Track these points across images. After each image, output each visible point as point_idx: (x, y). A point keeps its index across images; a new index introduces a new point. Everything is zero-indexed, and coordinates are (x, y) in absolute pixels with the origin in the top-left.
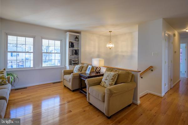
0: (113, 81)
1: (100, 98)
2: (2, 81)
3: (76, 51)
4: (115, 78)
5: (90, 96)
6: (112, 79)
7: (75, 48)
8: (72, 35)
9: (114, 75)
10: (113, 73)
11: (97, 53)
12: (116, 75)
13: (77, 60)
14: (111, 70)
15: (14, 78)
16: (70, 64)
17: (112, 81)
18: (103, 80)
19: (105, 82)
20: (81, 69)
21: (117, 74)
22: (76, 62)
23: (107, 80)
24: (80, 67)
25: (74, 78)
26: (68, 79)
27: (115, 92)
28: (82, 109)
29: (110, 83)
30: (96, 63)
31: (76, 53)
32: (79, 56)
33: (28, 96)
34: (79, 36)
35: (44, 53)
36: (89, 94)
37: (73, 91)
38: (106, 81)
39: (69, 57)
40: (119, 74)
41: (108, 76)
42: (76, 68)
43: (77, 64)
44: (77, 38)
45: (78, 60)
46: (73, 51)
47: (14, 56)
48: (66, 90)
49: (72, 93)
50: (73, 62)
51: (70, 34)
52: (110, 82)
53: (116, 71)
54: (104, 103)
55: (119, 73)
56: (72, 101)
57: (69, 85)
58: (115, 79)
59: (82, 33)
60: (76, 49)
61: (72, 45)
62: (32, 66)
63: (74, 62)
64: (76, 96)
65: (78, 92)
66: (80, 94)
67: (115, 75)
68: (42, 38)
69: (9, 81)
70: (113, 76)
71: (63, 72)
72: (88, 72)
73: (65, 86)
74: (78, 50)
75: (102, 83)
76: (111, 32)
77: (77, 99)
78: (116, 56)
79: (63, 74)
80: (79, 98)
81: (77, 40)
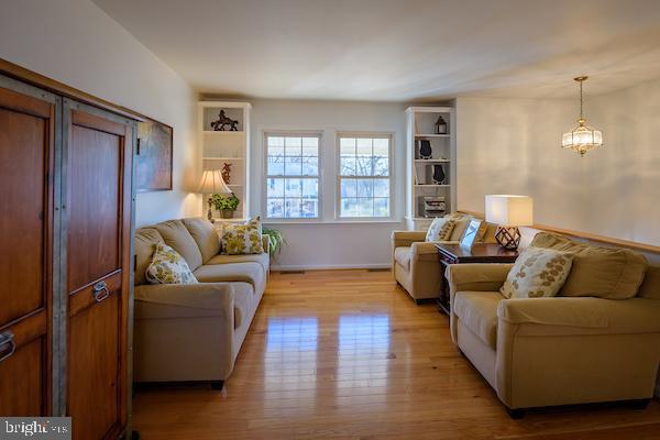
0: (544, 284)
1: (483, 334)
2: (254, 245)
3: (438, 167)
4: (557, 274)
5: (459, 325)
6: (542, 276)
7: (437, 157)
8: (422, 113)
9: (554, 260)
10: (550, 253)
11: (524, 173)
12: (562, 261)
13: (442, 198)
14: (553, 240)
15: (279, 243)
16: (420, 212)
17: (541, 281)
18: (512, 276)
19: (515, 283)
20: (450, 231)
21: (568, 256)
22: (439, 208)
23: (522, 275)
24: (448, 224)
25: (421, 259)
26: (404, 262)
27: (532, 320)
28: (429, 361)
29: (535, 289)
30: (498, 210)
31: (440, 174)
32: (451, 185)
33: (303, 293)
34: (448, 114)
35: (344, 177)
36: (456, 317)
37: (421, 302)
38: (520, 281)
39: (415, 190)
40: (576, 258)
41: (529, 263)
42: (433, 228)
43: (440, 213)
44: (441, 121)
45: (447, 202)
46: (428, 168)
47: (294, 187)
48: (399, 297)
49: (416, 308)
50: (427, 207)
51: (416, 113)
52: (532, 284)
53: (573, 245)
54: (496, 354)
55: (581, 255)
56: (406, 330)
57: (408, 280)
58: (557, 278)
59: (459, 103)
60: (440, 160)
61: (424, 149)
62: (316, 215)
63: (433, 208)
64: (425, 319)
65: (434, 308)
66: (441, 316)
67: (560, 259)
68: (340, 135)
69: (265, 247)
70: (549, 265)
71: (392, 236)
72: (467, 242)
73: (398, 283)
74: (447, 164)
75: (507, 288)
76: (585, 78)
77: (424, 328)
78: (627, 185)
79: (393, 242)
80: (430, 328)
81: (441, 129)
